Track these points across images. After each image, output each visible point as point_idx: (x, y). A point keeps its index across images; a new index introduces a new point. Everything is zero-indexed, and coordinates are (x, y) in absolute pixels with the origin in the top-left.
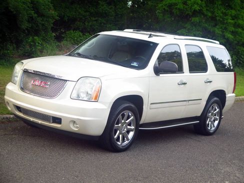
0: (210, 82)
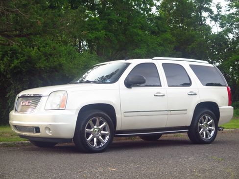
0: (196, 94)
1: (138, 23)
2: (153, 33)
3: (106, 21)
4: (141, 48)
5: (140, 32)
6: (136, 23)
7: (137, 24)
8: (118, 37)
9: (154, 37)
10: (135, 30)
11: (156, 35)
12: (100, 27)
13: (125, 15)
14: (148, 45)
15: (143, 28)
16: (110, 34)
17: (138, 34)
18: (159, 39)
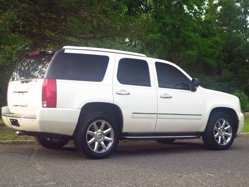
1: (191, 26)
2: (203, 36)
3: (161, 24)
4: (193, 50)
5: (192, 34)
6: (188, 27)
7: (190, 28)
8: (172, 39)
9: (205, 39)
10: (188, 33)
11: (206, 38)
12: (156, 29)
13: (179, 19)
14: (199, 47)
15: (194, 31)
16: (164, 37)
17: (190, 36)
18: (209, 42)
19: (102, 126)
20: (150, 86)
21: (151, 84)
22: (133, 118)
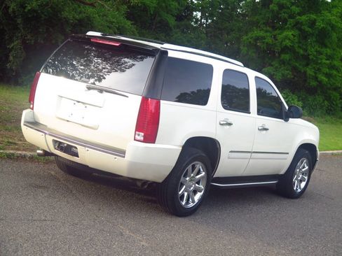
19: (196, 170)
20: (250, 113)
21: (251, 111)
22: (229, 158)
